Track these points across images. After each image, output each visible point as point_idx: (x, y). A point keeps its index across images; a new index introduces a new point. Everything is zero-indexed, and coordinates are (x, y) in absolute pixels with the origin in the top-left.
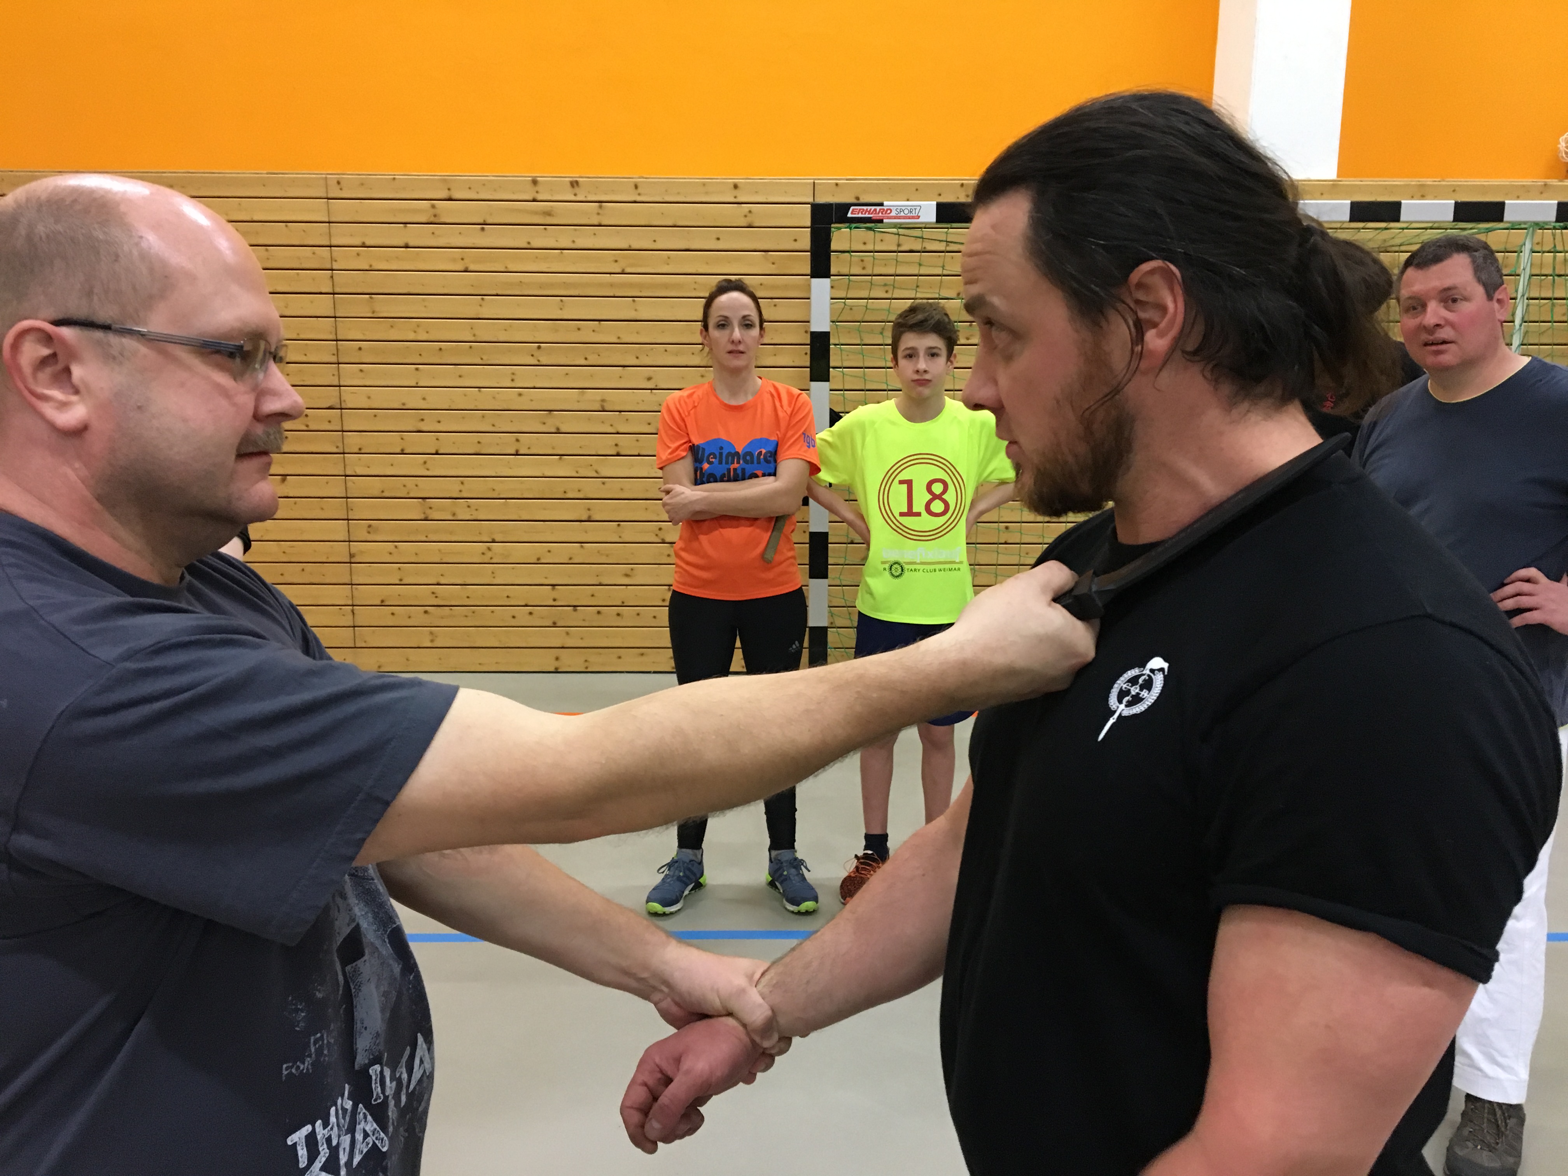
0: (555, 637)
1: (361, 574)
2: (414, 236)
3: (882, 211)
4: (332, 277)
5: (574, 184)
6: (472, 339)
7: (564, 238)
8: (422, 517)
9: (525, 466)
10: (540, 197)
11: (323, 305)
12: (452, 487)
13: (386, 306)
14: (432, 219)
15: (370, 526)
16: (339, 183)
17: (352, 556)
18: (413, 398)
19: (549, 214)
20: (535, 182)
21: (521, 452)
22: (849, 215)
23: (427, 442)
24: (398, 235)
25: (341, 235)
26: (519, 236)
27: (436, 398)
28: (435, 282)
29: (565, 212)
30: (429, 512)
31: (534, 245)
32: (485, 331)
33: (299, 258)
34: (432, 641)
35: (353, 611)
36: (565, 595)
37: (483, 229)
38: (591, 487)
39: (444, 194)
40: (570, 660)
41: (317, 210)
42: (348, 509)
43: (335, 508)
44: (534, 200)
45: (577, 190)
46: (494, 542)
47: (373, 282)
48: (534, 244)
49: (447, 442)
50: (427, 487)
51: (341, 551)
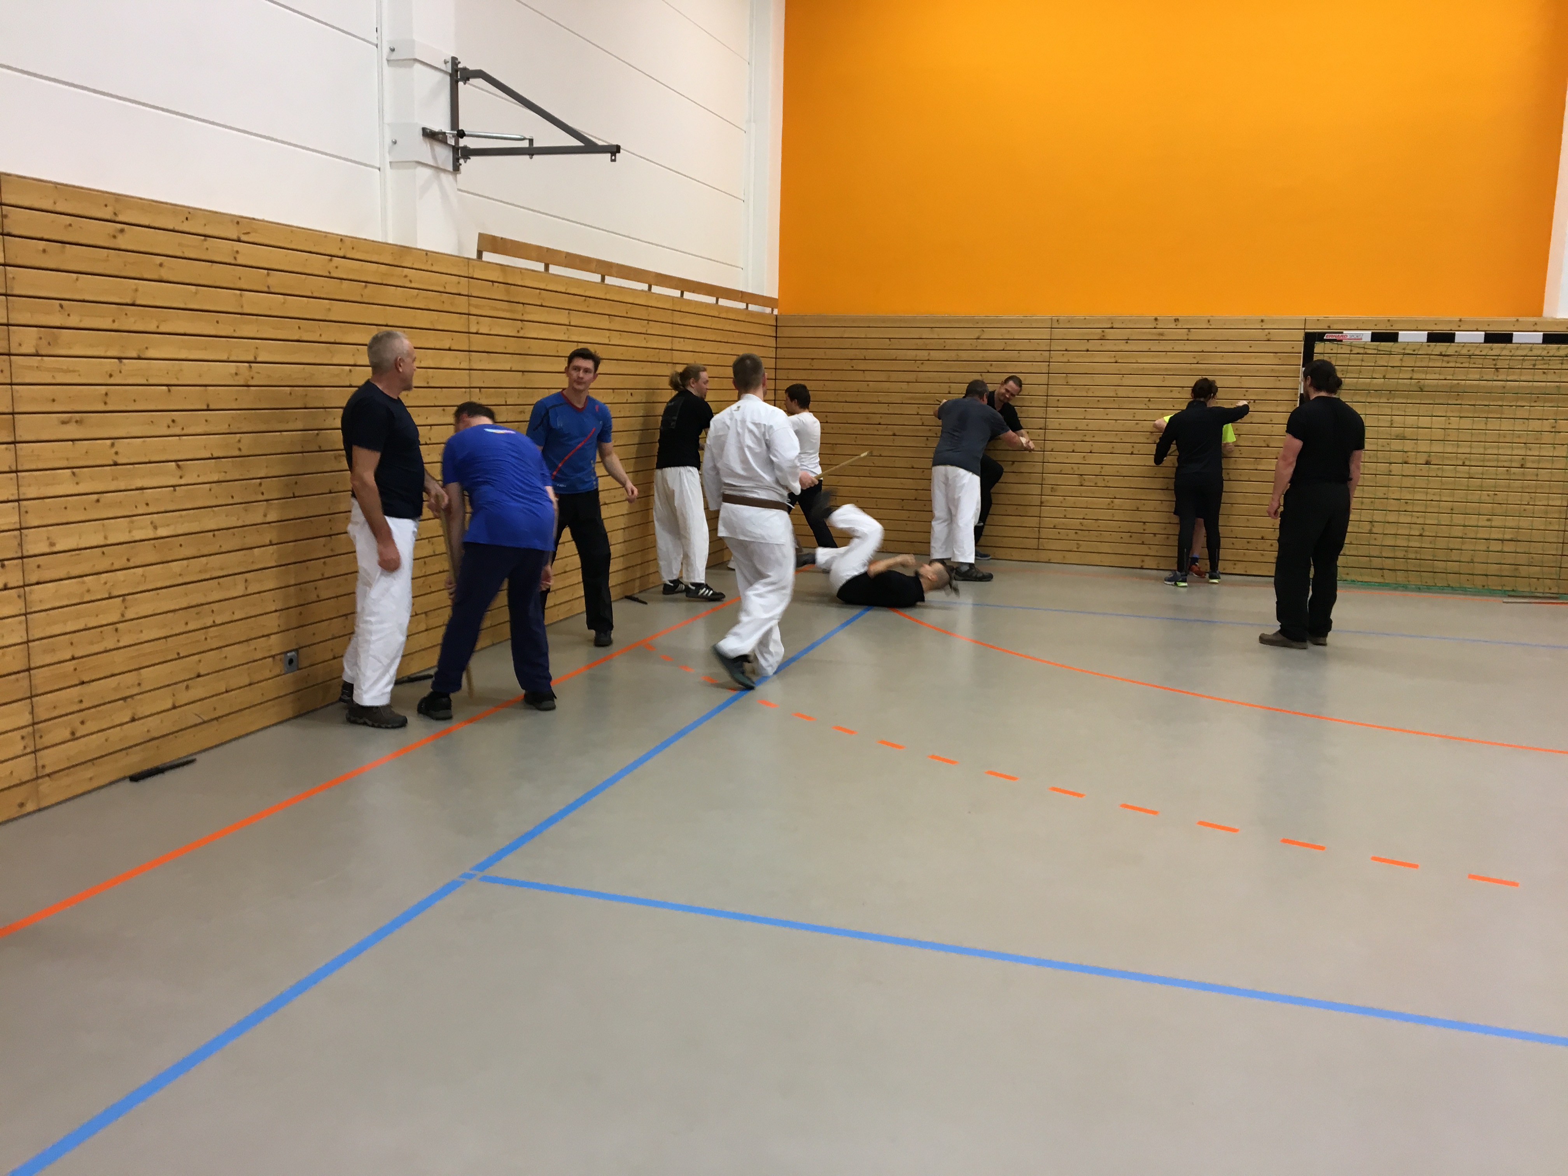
1: (1046, 512)
2: (1091, 346)
3: (1342, 336)
4: (1049, 365)
5: (1176, 320)
6: (1115, 396)
7: (1168, 346)
8: (1079, 484)
10: (1158, 327)
12: (1096, 470)
13: (1074, 380)
14: (1102, 338)
15: (1052, 488)
16: (1058, 321)
17: (1042, 502)
18: (1082, 424)
19: (1162, 334)
20: (1156, 319)
21: (1135, 453)
22: (1325, 338)
23: (1087, 447)
24: (1084, 346)
25: (1055, 345)
26: (1144, 346)
27: (1093, 425)
28: (1099, 368)
29: (1169, 334)
30: (1083, 482)
31: (1152, 350)
32: (1122, 392)
33: (1034, 357)
34: (1078, 548)
35: (1039, 530)
37: (1127, 342)
39: (1109, 326)
41: (1045, 334)
42: (1043, 479)
43: (1037, 478)
44: (1155, 328)
45: (1177, 323)
46: (1115, 498)
47: (1069, 368)
49: (1096, 447)
50: (1084, 469)
51: (1037, 500)
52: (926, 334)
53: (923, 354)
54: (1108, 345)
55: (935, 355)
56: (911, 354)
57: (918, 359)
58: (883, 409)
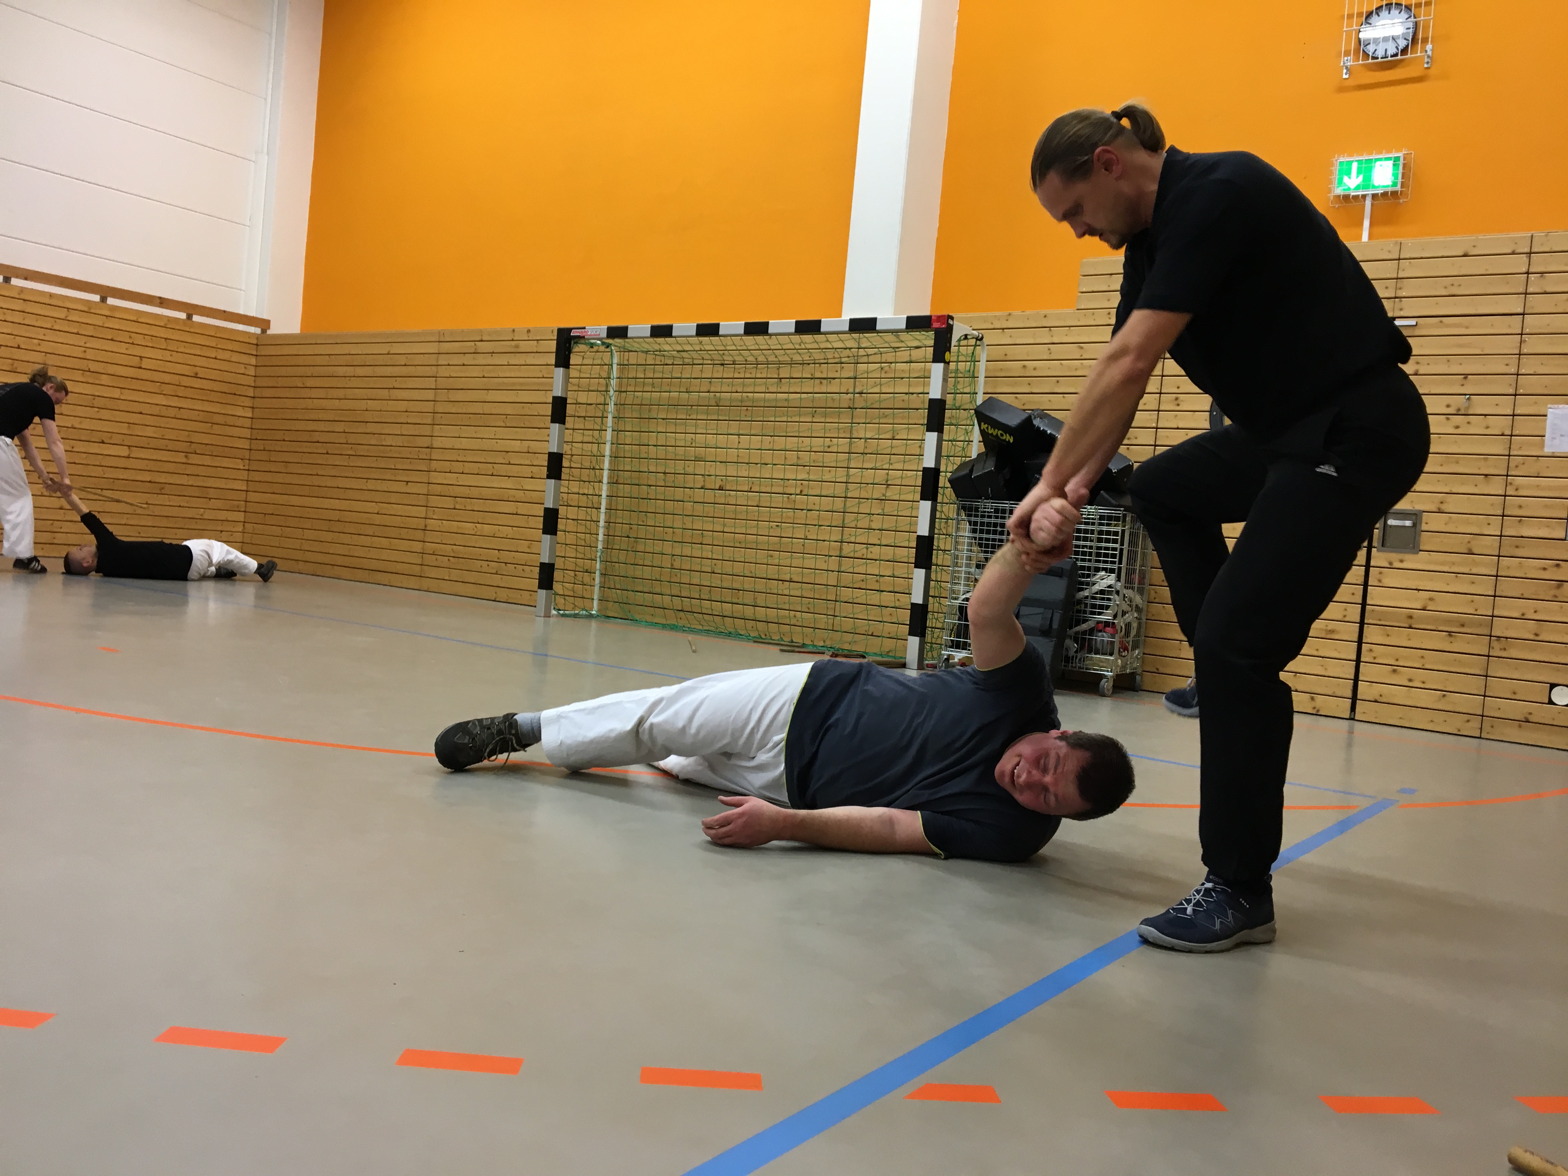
0: (496, 580)
1: (429, 536)
2: (468, 359)
3: (585, 332)
4: (436, 381)
5: (529, 331)
6: (482, 412)
7: (522, 359)
9: (496, 482)
10: (515, 338)
11: (430, 395)
12: (465, 492)
13: (453, 396)
14: (475, 351)
15: (435, 511)
16: (444, 334)
17: (426, 526)
19: (518, 347)
20: (513, 331)
21: (494, 474)
22: (572, 334)
23: (458, 467)
24: (461, 360)
25: (443, 360)
26: (504, 359)
27: (464, 443)
29: (524, 346)
33: (426, 372)
34: (450, 577)
35: (423, 556)
36: (506, 556)
37: (492, 356)
38: (519, 495)
39: (479, 338)
40: (503, 594)
41: (432, 348)
42: (428, 501)
43: (422, 500)
44: (513, 340)
45: (529, 334)
46: (478, 523)
47: (450, 383)
48: (511, 363)
49: (468, 467)
50: (457, 491)
51: (421, 523)
52: (354, 350)
53: (349, 371)
54: (481, 359)
55: (360, 371)
56: (341, 371)
57: (347, 375)
58: (322, 426)
